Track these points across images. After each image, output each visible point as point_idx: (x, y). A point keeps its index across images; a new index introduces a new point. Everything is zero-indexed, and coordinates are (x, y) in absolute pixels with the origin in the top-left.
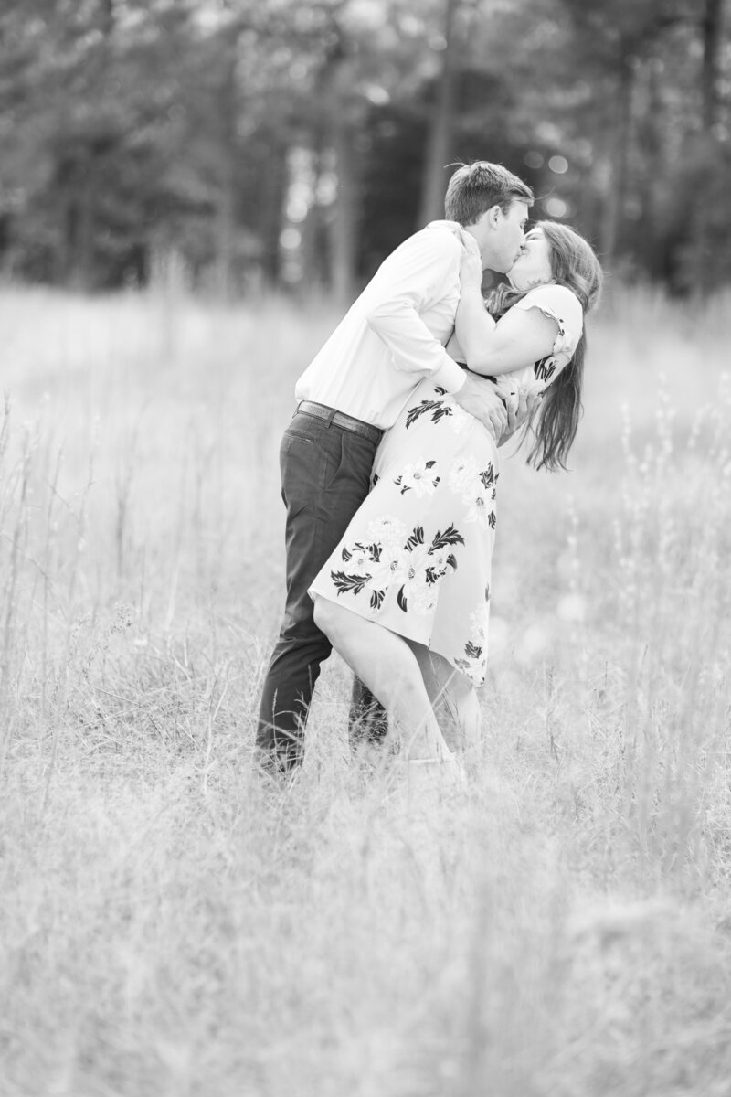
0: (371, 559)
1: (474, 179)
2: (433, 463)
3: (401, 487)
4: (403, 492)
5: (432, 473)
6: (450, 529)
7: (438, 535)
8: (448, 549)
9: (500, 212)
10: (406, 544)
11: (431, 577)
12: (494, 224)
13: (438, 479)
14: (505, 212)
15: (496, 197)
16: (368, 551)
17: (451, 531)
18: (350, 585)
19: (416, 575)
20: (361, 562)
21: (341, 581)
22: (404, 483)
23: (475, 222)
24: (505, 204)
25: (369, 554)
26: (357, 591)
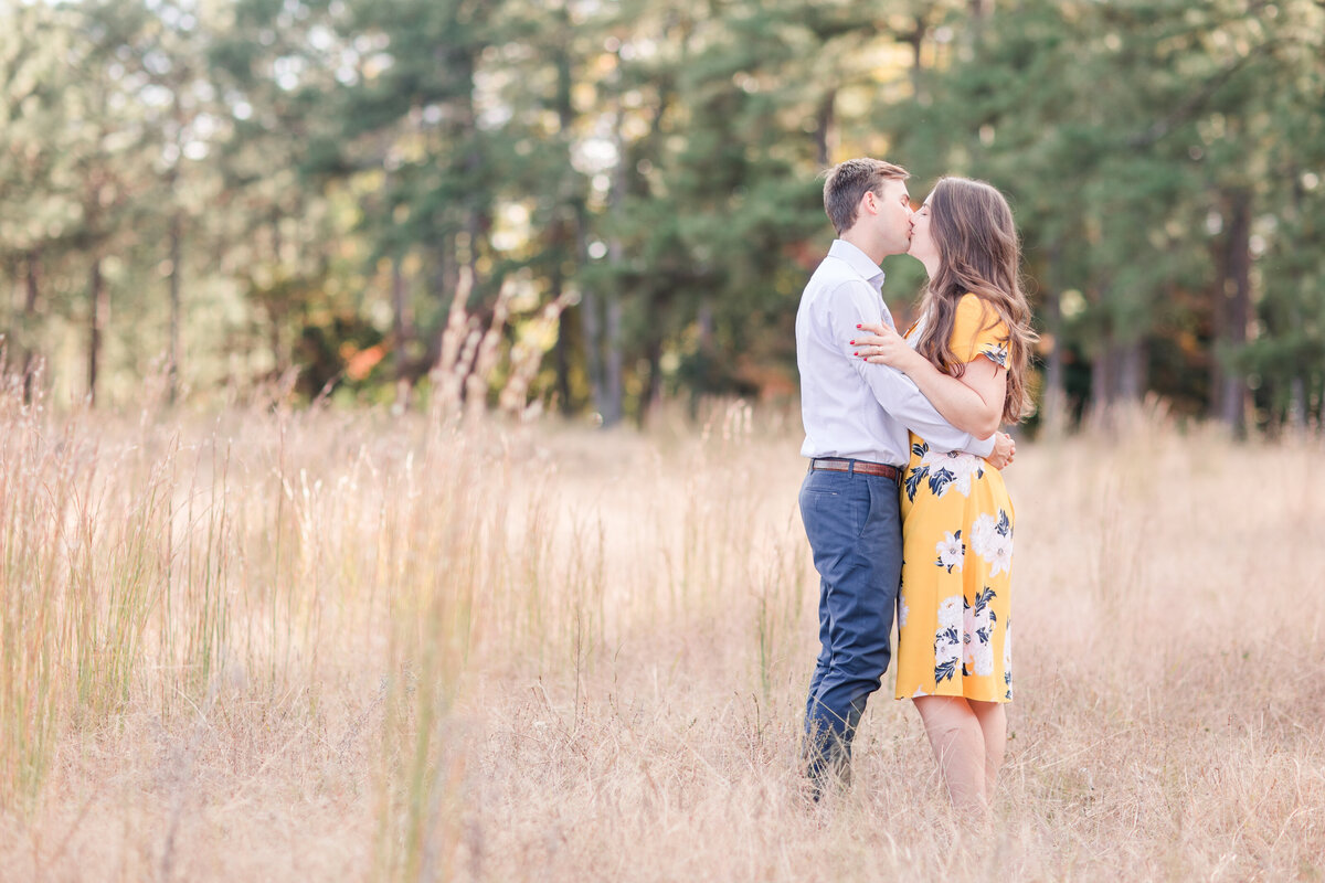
0: (951, 643)
1: (839, 177)
2: (959, 532)
3: (946, 567)
4: (949, 571)
9: (874, 196)
12: (872, 209)
14: (879, 196)
15: (864, 185)
16: (945, 638)
22: (946, 563)
23: (856, 216)
24: (874, 187)
26: (950, 677)
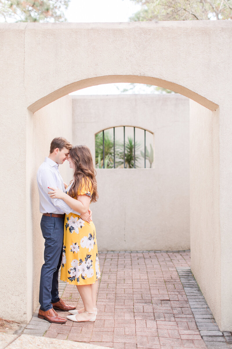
5: (77, 246)
6: (87, 255)
7: (85, 258)
8: (89, 260)
10: (79, 264)
11: (88, 268)
13: (79, 247)
17: (88, 256)
18: (73, 279)
19: (85, 270)
20: (73, 273)
21: (71, 279)
25: (74, 270)
